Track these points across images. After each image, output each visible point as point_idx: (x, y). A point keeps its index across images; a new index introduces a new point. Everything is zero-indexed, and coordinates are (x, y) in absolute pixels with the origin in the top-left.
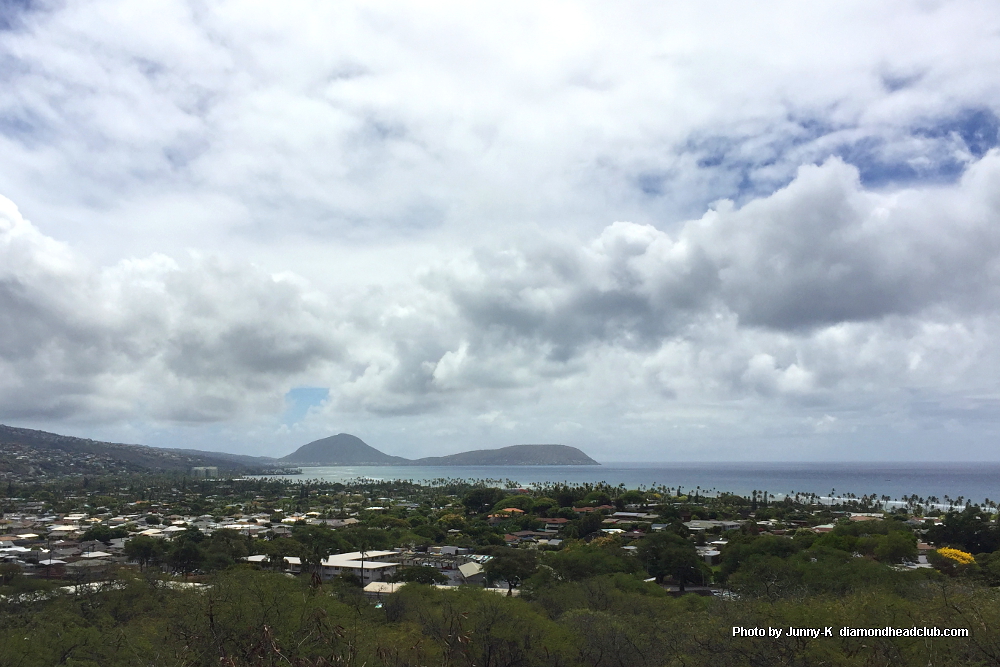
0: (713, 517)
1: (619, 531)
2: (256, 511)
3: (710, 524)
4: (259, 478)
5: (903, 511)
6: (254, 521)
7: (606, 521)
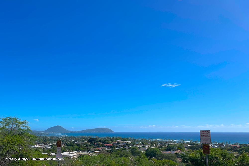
0: (142, 144)
1: (123, 147)
2: (41, 143)
3: (142, 145)
4: (39, 135)
5: (180, 143)
6: (41, 145)
7: (120, 145)
